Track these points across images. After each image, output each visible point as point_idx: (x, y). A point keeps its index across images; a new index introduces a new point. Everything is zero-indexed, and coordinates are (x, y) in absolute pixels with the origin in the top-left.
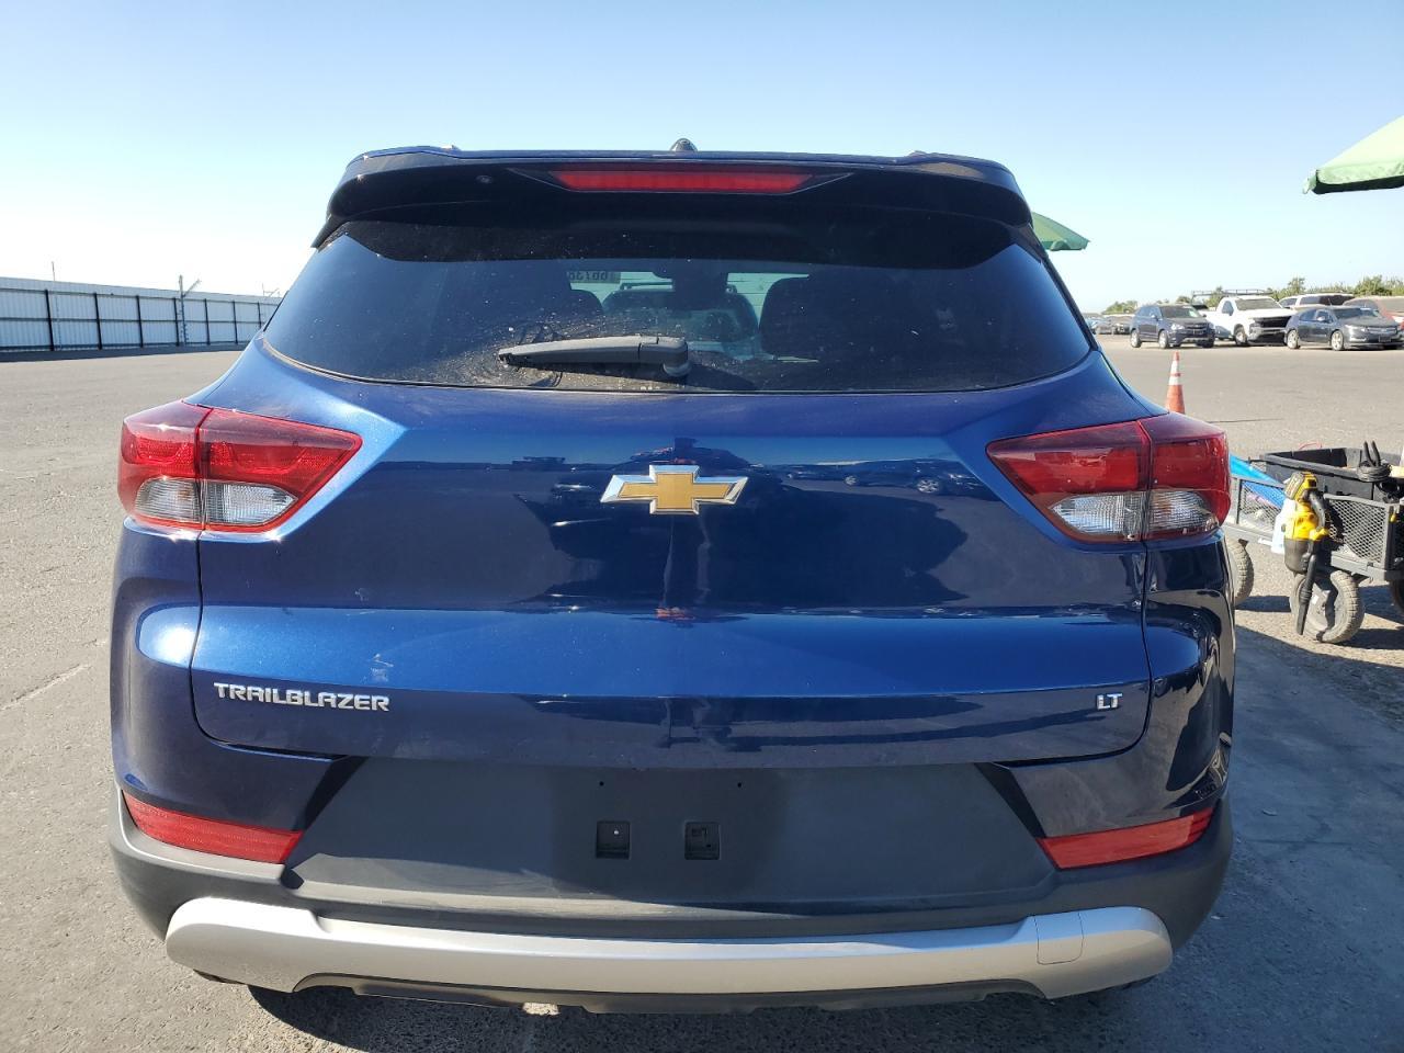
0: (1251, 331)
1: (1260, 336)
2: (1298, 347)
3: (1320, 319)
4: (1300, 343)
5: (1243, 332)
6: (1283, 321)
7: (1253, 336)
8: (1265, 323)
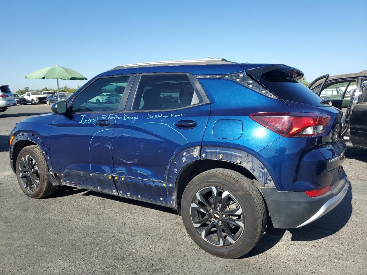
0: (36, 101)
1: (39, 102)
2: (50, 104)
3: (55, 98)
4: (50, 103)
5: (34, 101)
6: (45, 98)
7: (37, 102)
8: (39, 98)
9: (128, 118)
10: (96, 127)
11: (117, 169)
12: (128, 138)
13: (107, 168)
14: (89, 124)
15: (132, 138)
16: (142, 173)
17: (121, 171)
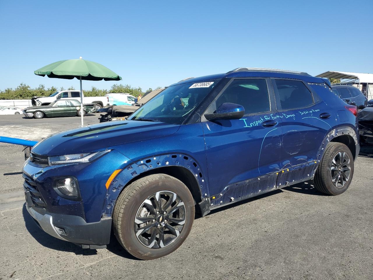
9: (288, 116)
10: (264, 128)
11: (284, 163)
12: (294, 133)
13: (276, 166)
14: (257, 126)
15: (297, 132)
16: (302, 159)
17: (287, 164)
